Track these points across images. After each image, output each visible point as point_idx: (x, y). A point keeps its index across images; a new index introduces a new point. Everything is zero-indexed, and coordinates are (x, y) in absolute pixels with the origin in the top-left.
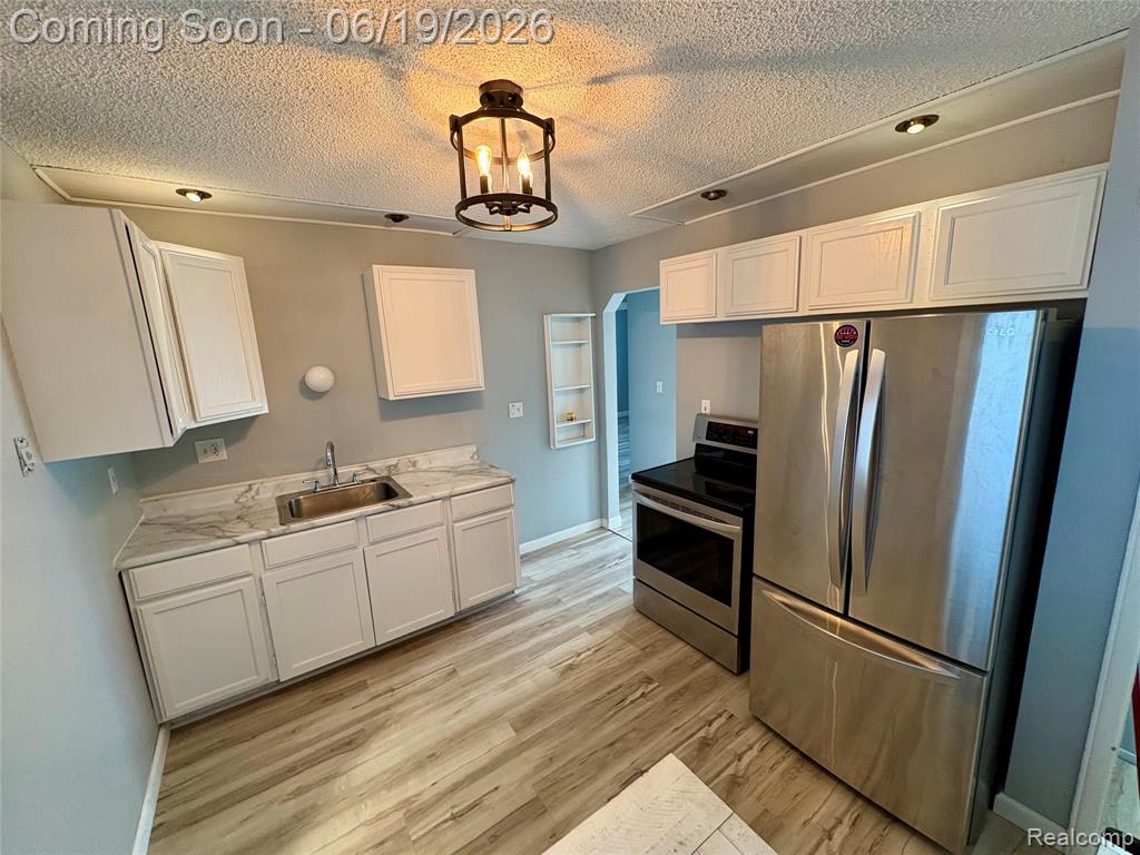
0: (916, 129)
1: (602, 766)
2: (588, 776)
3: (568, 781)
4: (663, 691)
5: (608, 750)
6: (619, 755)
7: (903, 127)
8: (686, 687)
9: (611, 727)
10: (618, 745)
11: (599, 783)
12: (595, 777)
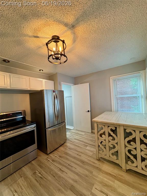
0: (41, 71)
1: (60, 177)
2: (63, 179)
3: (64, 183)
4: (39, 169)
5: (56, 177)
6: (57, 174)
7: (40, 70)
8: (39, 165)
9: (49, 178)
10: (54, 175)
11: (63, 176)
12: (62, 178)
